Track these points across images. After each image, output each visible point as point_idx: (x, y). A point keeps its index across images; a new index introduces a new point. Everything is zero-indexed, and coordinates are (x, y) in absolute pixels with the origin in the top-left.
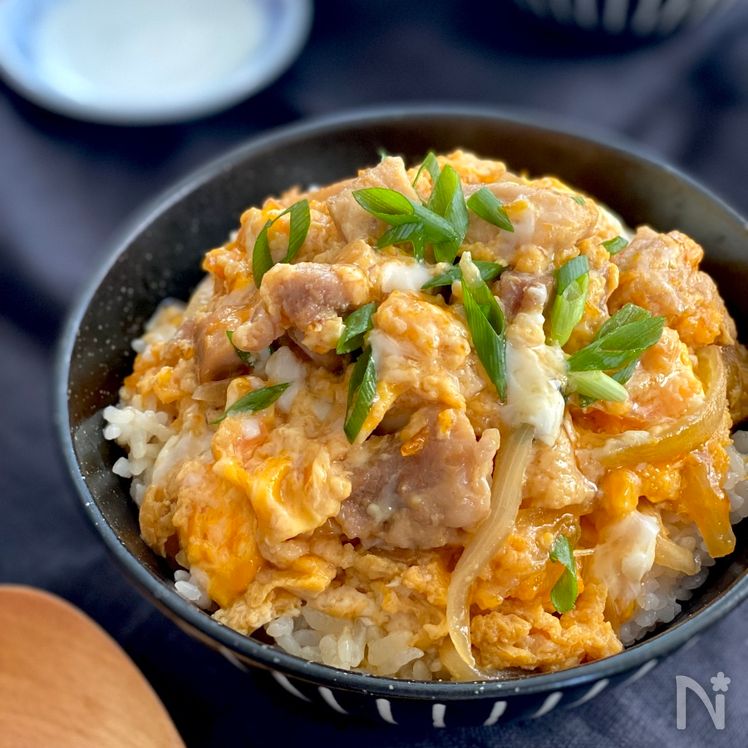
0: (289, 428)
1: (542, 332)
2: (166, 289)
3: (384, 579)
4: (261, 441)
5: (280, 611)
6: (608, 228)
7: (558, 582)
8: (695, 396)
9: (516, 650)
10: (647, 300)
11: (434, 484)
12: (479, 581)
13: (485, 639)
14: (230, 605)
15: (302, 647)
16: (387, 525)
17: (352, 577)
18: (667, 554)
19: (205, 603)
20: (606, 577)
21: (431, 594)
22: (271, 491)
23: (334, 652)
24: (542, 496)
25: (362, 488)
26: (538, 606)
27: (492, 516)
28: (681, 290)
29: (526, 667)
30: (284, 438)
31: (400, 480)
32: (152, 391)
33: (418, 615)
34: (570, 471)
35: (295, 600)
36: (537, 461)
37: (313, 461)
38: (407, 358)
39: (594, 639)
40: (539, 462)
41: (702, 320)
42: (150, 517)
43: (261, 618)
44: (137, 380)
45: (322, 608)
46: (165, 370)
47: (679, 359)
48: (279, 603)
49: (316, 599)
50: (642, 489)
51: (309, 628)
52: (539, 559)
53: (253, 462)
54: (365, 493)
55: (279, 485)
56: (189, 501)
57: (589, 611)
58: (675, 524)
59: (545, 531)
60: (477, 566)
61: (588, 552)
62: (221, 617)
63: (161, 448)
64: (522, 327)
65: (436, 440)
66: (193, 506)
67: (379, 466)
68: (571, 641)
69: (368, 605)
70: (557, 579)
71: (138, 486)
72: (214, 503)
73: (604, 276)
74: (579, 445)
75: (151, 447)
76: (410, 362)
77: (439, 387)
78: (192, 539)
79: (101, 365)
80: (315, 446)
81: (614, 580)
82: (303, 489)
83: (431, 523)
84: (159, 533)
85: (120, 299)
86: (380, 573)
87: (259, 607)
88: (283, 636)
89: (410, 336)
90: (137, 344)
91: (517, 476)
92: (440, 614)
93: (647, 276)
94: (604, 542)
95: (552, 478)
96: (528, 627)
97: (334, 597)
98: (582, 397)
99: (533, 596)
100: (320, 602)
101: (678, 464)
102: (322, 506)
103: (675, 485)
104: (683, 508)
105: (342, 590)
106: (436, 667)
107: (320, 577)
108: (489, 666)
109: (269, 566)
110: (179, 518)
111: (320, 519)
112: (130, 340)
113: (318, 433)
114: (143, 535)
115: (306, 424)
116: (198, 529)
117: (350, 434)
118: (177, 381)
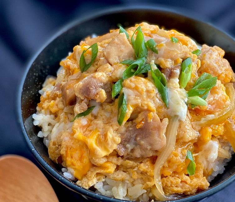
0: (98, 121)
1: (179, 84)
2: (48, 72)
3: (132, 168)
4: (88, 126)
5: (99, 180)
6: (193, 46)
7: (188, 165)
8: (227, 101)
9: (177, 188)
10: (210, 70)
11: (147, 137)
12: (164, 167)
13: (166, 185)
14: (82, 179)
15: (106, 191)
16: (132, 151)
17: (121, 168)
18: (221, 153)
19: (73, 179)
20: (203, 162)
21: (148, 172)
22: (94, 142)
23: (117, 192)
24: (182, 138)
25: (124, 139)
26: (183, 173)
27: (166, 146)
28: (219, 66)
29: (180, 193)
30: (96, 124)
31: (136, 136)
32: (48, 108)
33: (144, 179)
34: (190, 129)
35: (103, 176)
36: (180, 127)
37: (107, 132)
38: (136, 96)
39: (201, 183)
40: (181, 127)
41: (226, 75)
42: (52, 151)
43: (93, 183)
44: (42, 104)
45: (112, 178)
46: (52, 101)
47: (221, 90)
48: (98, 178)
49: (110, 176)
50: (212, 133)
51: (108, 184)
52: (182, 159)
53: (87, 133)
54: (125, 141)
55: (96, 140)
56: (66, 146)
57: (198, 174)
58: (223, 143)
59: (183, 149)
60: (163, 163)
61: (197, 154)
62: (79, 183)
63: (53, 128)
64: (172, 83)
65: (147, 122)
66: (67, 147)
67: (129, 132)
68: (194, 184)
69: (127, 176)
70: (188, 164)
71: (46, 140)
72: (74, 146)
73: (196, 64)
74: (192, 121)
75: (50, 127)
76: (137, 97)
77: (148, 105)
78: (68, 158)
79: (30, 100)
80: (107, 127)
81: (205, 163)
82: (105, 141)
83: (147, 149)
84: (55, 156)
85: (34, 77)
86: (130, 166)
87: (92, 179)
88: (100, 188)
89: (136, 88)
90: (40, 92)
91: (174, 133)
92: (151, 178)
93: (208, 62)
94: (201, 151)
95: (185, 132)
96: (180, 180)
97: (116, 174)
98: (192, 105)
99: (181, 171)
100: (111, 176)
101: (223, 124)
102: (112, 147)
103: (222, 131)
104: (225, 138)
105: (118, 172)
106: (151, 195)
107: (111, 169)
108: (168, 194)
109: (94, 166)
110: (63, 152)
111: (111, 151)
112: (38, 90)
113: (108, 122)
114: (50, 157)
115: (103, 119)
116: (69, 155)
117: (120, 122)
118: (57, 105)
